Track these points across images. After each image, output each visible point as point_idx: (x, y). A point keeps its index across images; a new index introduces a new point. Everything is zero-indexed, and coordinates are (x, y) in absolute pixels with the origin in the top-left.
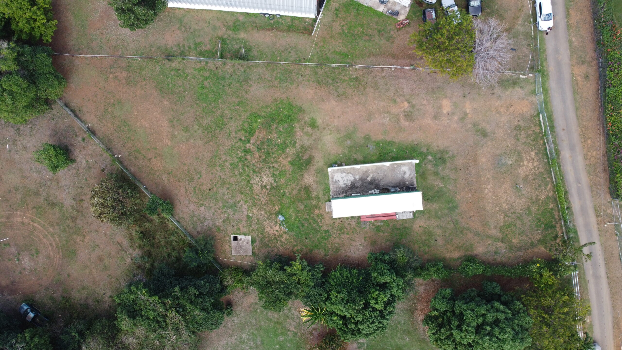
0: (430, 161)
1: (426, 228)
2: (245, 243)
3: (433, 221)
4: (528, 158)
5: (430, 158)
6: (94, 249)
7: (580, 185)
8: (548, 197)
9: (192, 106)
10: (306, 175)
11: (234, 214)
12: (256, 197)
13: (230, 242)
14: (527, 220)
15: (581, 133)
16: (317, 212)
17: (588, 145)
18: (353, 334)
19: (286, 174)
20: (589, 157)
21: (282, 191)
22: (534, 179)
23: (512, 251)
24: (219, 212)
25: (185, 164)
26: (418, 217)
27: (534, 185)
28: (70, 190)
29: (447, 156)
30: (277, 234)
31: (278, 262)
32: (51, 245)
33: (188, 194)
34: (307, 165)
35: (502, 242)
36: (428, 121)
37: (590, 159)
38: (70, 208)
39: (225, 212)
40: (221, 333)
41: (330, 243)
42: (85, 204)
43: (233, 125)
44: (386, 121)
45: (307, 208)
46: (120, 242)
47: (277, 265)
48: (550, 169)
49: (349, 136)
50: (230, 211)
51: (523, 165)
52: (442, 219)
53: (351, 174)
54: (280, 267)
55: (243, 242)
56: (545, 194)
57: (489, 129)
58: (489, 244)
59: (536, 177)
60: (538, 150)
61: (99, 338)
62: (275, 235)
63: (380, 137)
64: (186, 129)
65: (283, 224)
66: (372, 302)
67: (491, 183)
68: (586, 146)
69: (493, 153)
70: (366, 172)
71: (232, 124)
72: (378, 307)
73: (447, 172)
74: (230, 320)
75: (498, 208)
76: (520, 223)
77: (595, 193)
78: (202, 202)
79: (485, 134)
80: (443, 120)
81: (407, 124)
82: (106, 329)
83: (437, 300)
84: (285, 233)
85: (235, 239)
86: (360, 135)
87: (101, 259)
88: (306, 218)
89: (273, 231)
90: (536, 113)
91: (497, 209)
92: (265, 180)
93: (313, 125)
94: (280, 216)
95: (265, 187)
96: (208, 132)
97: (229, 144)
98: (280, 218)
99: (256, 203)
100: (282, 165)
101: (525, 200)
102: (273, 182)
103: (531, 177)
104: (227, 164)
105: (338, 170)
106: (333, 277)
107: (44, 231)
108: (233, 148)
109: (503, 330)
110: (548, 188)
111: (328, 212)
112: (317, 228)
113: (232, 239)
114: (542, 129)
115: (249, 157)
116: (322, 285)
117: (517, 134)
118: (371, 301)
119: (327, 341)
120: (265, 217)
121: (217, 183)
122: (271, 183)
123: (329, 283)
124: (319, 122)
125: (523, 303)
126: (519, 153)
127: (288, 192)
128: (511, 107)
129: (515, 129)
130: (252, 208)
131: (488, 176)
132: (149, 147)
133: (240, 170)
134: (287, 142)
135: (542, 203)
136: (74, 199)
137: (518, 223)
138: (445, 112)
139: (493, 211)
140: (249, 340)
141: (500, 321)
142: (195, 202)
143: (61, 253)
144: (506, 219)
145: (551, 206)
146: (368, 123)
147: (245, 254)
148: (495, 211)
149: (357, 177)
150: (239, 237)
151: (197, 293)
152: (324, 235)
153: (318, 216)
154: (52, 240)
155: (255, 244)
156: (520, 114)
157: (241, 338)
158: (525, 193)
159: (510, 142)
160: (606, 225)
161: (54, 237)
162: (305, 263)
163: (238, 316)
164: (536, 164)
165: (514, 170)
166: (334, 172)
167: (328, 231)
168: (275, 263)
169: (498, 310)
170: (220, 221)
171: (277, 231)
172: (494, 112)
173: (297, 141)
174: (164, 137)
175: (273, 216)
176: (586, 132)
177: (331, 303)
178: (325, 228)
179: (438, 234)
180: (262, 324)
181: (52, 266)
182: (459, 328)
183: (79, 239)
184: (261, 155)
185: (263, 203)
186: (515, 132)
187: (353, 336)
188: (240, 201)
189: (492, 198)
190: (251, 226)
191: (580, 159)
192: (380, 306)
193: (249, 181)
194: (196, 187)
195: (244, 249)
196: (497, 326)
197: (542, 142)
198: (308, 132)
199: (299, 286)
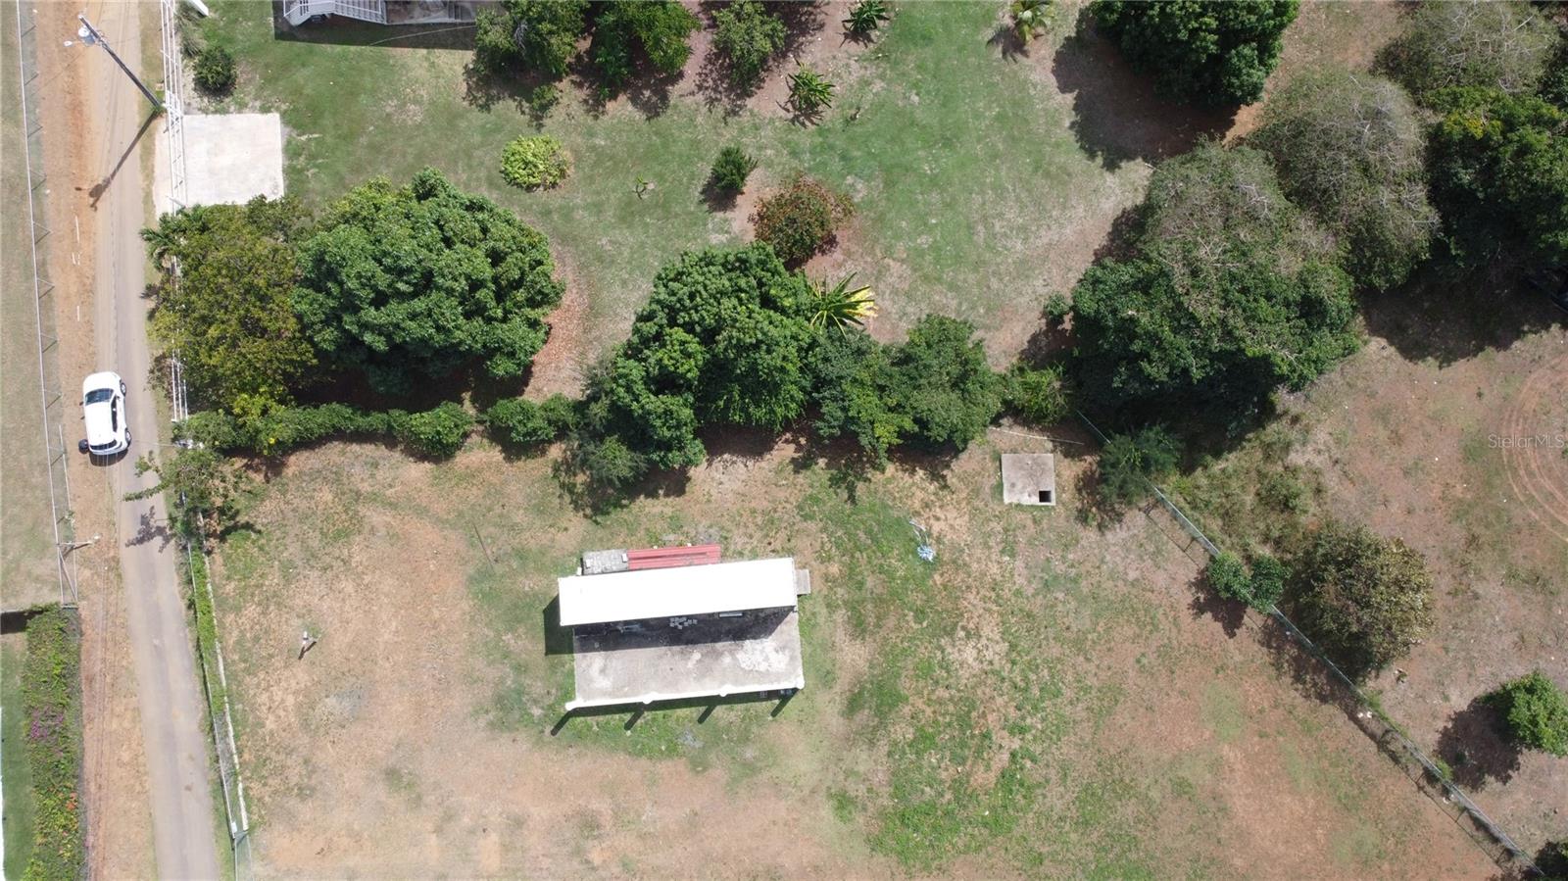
0: (535, 702)
1: (550, 526)
2: (1019, 486)
3: (532, 544)
4: (282, 713)
5: (537, 712)
6: (1416, 464)
7: (156, 642)
8: (237, 610)
9: (1167, 851)
10: (863, 666)
11: (1048, 560)
12: (995, 608)
13: (1061, 488)
14: (293, 550)
15: (145, 778)
16: (834, 569)
17: (129, 748)
18: (743, 261)
19: (916, 668)
20: (129, 714)
21: (925, 624)
22: (271, 656)
23: (334, 469)
24: (1088, 566)
25: (1181, 693)
26: (572, 554)
27: (272, 643)
28: (1489, 621)
29: (491, 716)
30: (938, 510)
31: (936, 441)
32: (1531, 474)
33: (1173, 613)
34: (860, 693)
35: (358, 494)
36: (539, 813)
37: (126, 710)
38: (1486, 573)
39: (1072, 566)
40: (1077, 252)
41: (798, 487)
42: (1445, 583)
43: (1057, 799)
44: (649, 812)
45: (859, 578)
46: (1347, 483)
47: (938, 434)
48: (228, 684)
49: (750, 769)
50: (1059, 568)
51: (296, 693)
52: (510, 550)
53: (742, 669)
54: (929, 430)
55: (1024, 488)
56: (243, 619)
57: (380, 791)
58: (391, 486)
59: (265, 663)
60: (257, 733)
61: (1395, 243)
62: (941, 507)
63: (664, 767)
64: (1181, 788)
65: (923, 537)
66: (694, 346)
67: (382, 647)
68: (134, 745)
69: (372, 727)
70: (703, 672)
71: (1059, 805)
72: (679, 333)
73: (492, 673)
74: (1054, 287)
75: (366, 582)
76: (310, 542)
77: (118, 622)
78: (1134, 591)
79: (392, 775)
80: (501, 814)
81: (595, 805)
82: (1377, 263)
83: (527, 348)
84: (917, 514)
85: (1044, 496)
86: (719, 773)
87: (1397, 439)
88: (861, 552)
89: (946, 519)
90: (258, 832)
91: (367, 579)
92: (970, 654)
93: (843, 802)
94: (930, 558)
95: (968, 636)
96: (1122, 780)
97: (1066, 749)
98: (929, 554)
99: (994, 589)
100: (926, 692)
101: (297, 601)
102: (949, 650)
103: (278, 662)
104: (1068, 693)
105: (778, 681)
106: (793, 406)
107: (1552, 512)
108: (1054, 737)
109: (367, 281)
110: (235, 633)
111: (804, 567)
112: (831, 528)
113: (1053, 496)
114: (245, 789)
115: (1013, 714)
116: (820, 383)
117: (310, 778)
118: (699, 348)
119: (809, 242)
120: (969, 555)
121: (1094, 642)
122: (954, 646)
123: (803, 389)
124: (827, 811)
125: (314, 345)
126: (305, 724)
127: (907, 622)
128: (323, 849)
129: (313, 790)
130: (1003, 576)
131: (387, 665)
132: (1281, 739)
133: (1035, 678)
134: (913, 757)
135: (253, 595)
136: (1476, 596)
137: (315, 543)
138: (494, 837)
139: (377, 572)
140: (1005, 235)
141: (370, 304)
142: (1153, 592)
143: (1504, 452)
144: (346, 552)
145: (230, 587)
146: (698, 808)
147: (1021, 456)
148: (374, 572)
149: (727, 660)
150: (1035, 500)
151: (1144, 364)
152: (815, 508)
153: (830, 559)
154: (1529, 486)
155: (994, 481)
156: (299, 831)
157: (1025, 240)
158: (296, 622)
159: (327, 755)
160: (97, 538)
161: (1525, 495)
162: (864, 441)
163: (1034, 297)
164: (264, 698)
165: (319, 682)
166: (787, 675)
167: (805, 518)
168: (940, 440)
169: (378, 330)
170: (1084, 542)
171: (938, 519)
172: (366, 835)
173: (884, 760)
174: (1240, 767)
175: (946, 557)
176: (132, 781)
177: (798, 340)
178: (812, 526)
179: (522, 511)
180: (972, 278)
181: (1526, 419)
182: (476, 285)
183: (1459, 490)
184: (982, 721)
185: (974, 591)
186: (313, 782)
187: (744, 256)
188: (1033, 596)
189: (381, 606)
190: (1006, 530)
191: (151, 712)
192: (674, 336)
193: (1013, 647)
194: (1151, 632)
195: (1021, 468)
196: (378, 292)
197: (246, 756)
198: (856, 783)
199: (881, 382)
